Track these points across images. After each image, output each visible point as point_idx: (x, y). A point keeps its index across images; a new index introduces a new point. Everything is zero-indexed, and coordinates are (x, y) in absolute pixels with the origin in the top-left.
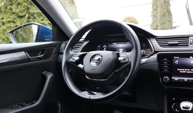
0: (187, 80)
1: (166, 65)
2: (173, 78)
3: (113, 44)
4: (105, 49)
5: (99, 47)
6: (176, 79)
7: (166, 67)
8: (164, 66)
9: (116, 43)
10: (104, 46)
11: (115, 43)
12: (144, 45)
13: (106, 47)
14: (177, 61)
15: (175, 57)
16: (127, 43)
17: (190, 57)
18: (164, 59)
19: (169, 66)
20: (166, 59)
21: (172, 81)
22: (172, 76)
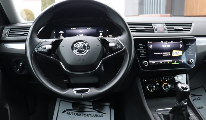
0: (162, 62)
1: (143, 50)
2: (150, 62)
3: (71, 29)
4: (61, 35)
5: (54, 32)
6: (153, 62)
7: (143, 52)
8: (141, 51)
9: (75, 29)
10: (60, 32)
11: (73, 29)
12: (107, 31)
13: (63, 32)
14: (151, 46)
15: (149, 42)
16: (88, 28)
17: (161, 42)
18: (140, 44)
19: (145, 51)
20: (142, 44)
21: (150, 64)
22: (149, 60)
